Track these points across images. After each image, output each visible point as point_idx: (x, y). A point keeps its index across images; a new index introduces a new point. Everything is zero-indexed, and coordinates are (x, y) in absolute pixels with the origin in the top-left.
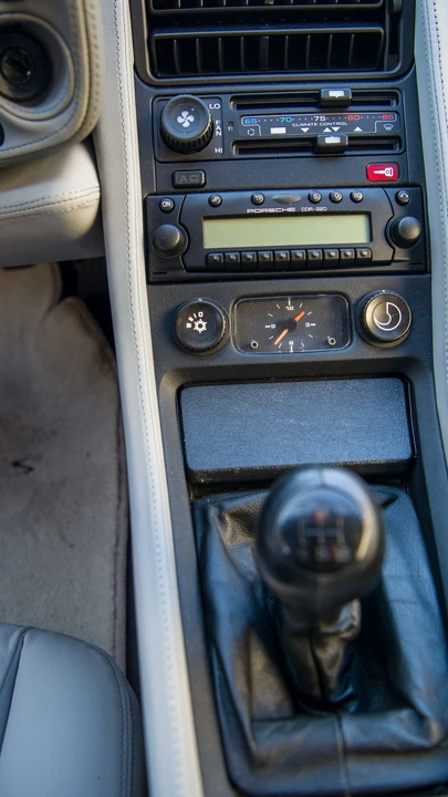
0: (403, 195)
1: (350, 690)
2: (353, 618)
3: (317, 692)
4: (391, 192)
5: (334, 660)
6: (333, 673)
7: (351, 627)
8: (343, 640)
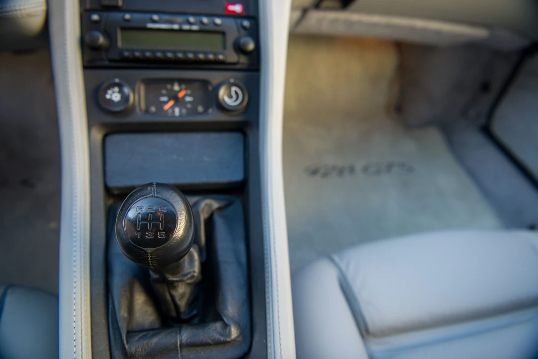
0: (246, 23)
1: (195, 312)
2: (194, 272)
3: (174, 313)
4: (239, 21)
5: (182, 296)
6: (182, 304)
7: (193, 276)
8: (188, 284)
